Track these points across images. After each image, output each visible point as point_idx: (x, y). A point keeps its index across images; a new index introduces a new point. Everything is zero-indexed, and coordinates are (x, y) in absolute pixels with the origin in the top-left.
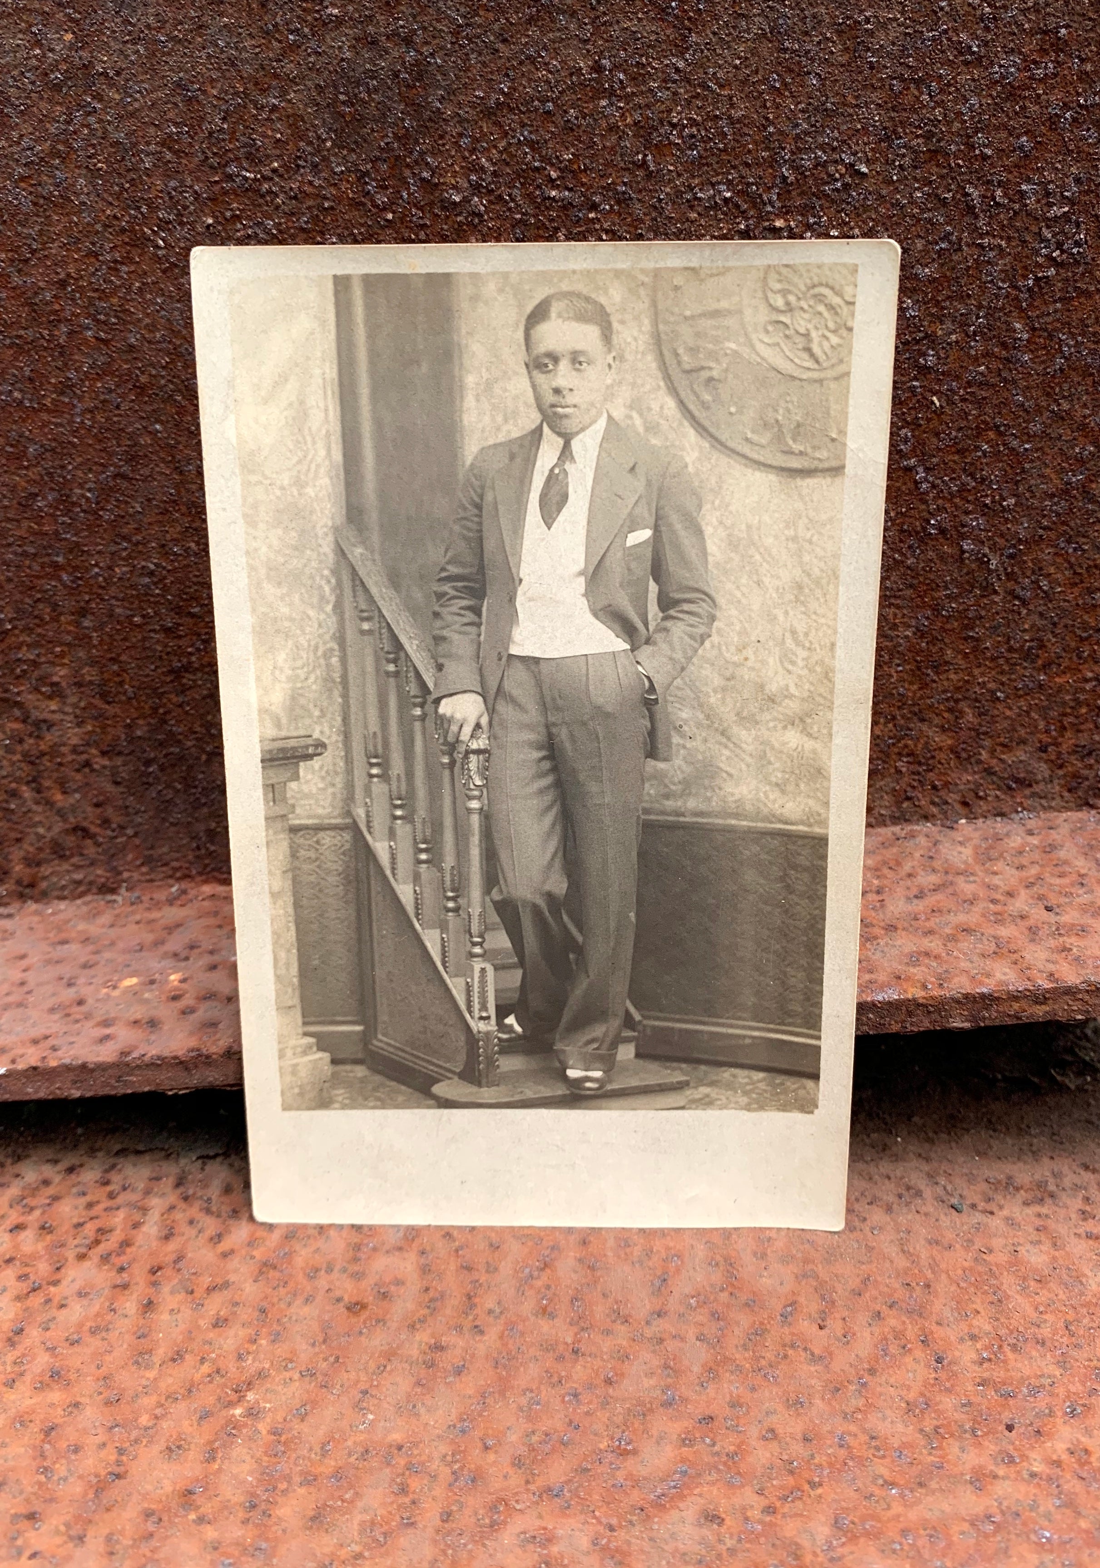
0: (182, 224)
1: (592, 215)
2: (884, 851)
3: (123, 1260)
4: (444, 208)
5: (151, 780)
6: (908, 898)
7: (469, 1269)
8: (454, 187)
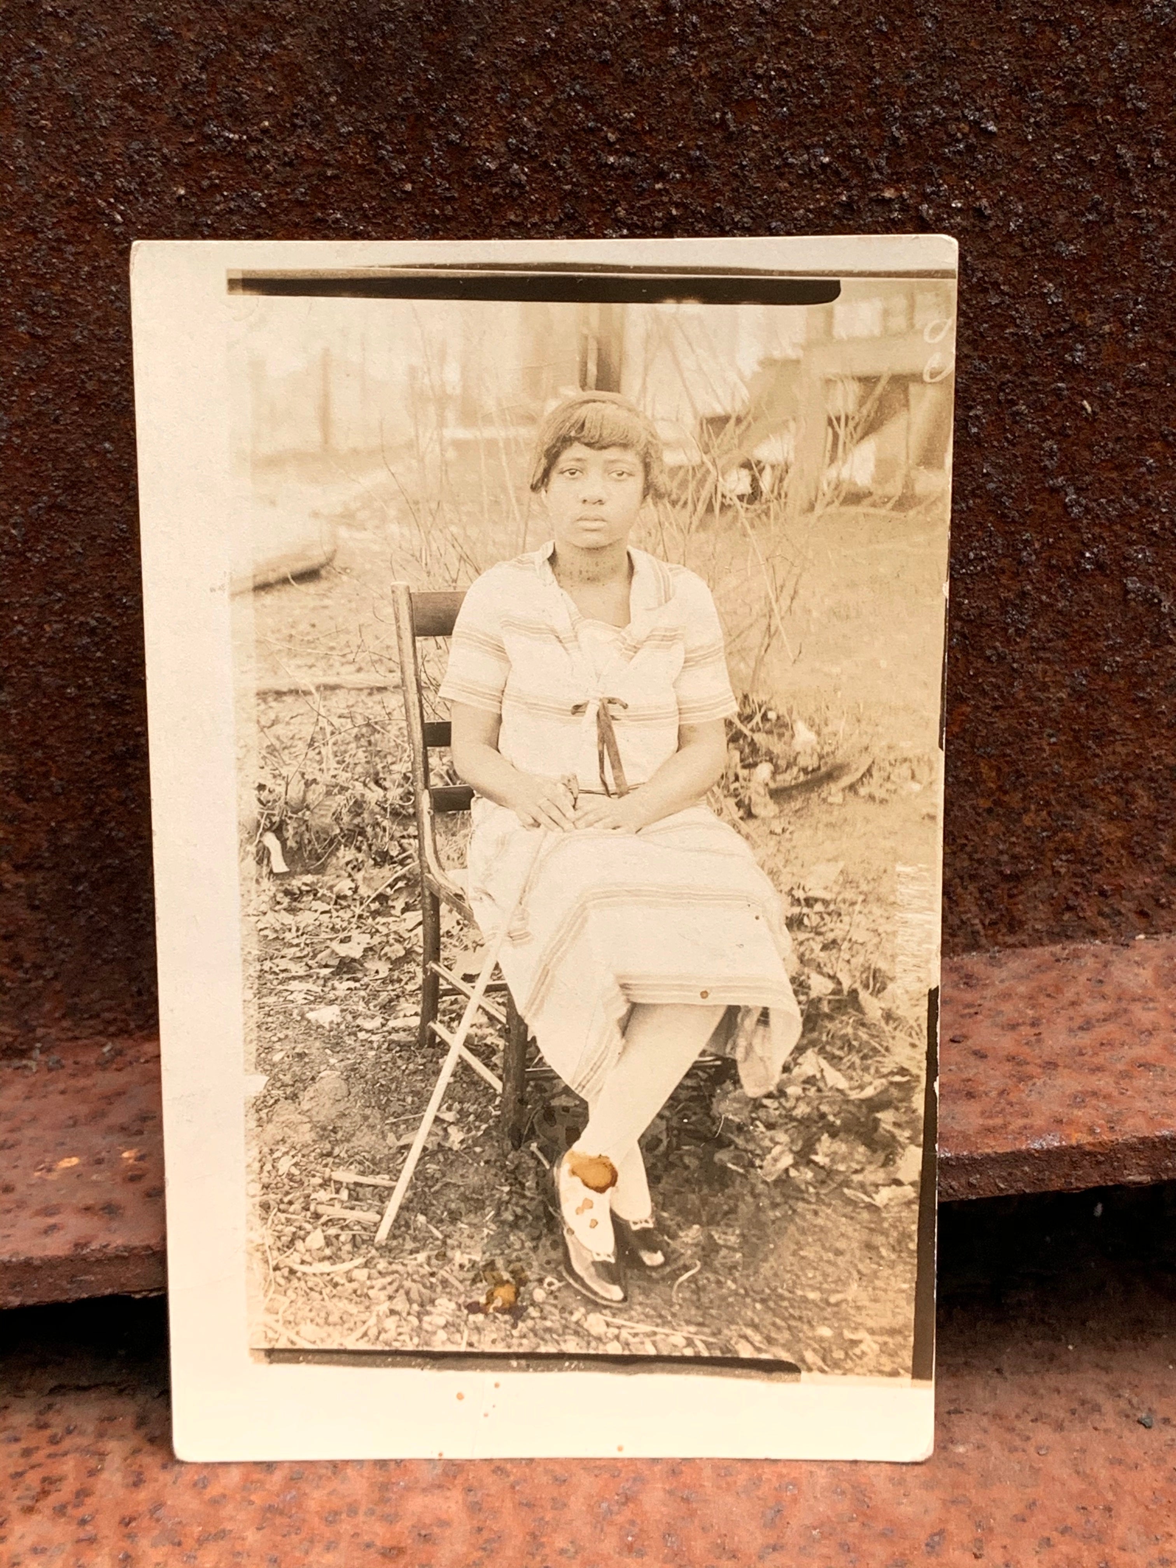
0: (146, 195)
1: (658, 186)
2: (1041, 976)
3: (83, 1512)
4: (475, 178)
5: (79, 902)
6: (1071, 1030)
7: (530, 1505)
8: (489, 152)
